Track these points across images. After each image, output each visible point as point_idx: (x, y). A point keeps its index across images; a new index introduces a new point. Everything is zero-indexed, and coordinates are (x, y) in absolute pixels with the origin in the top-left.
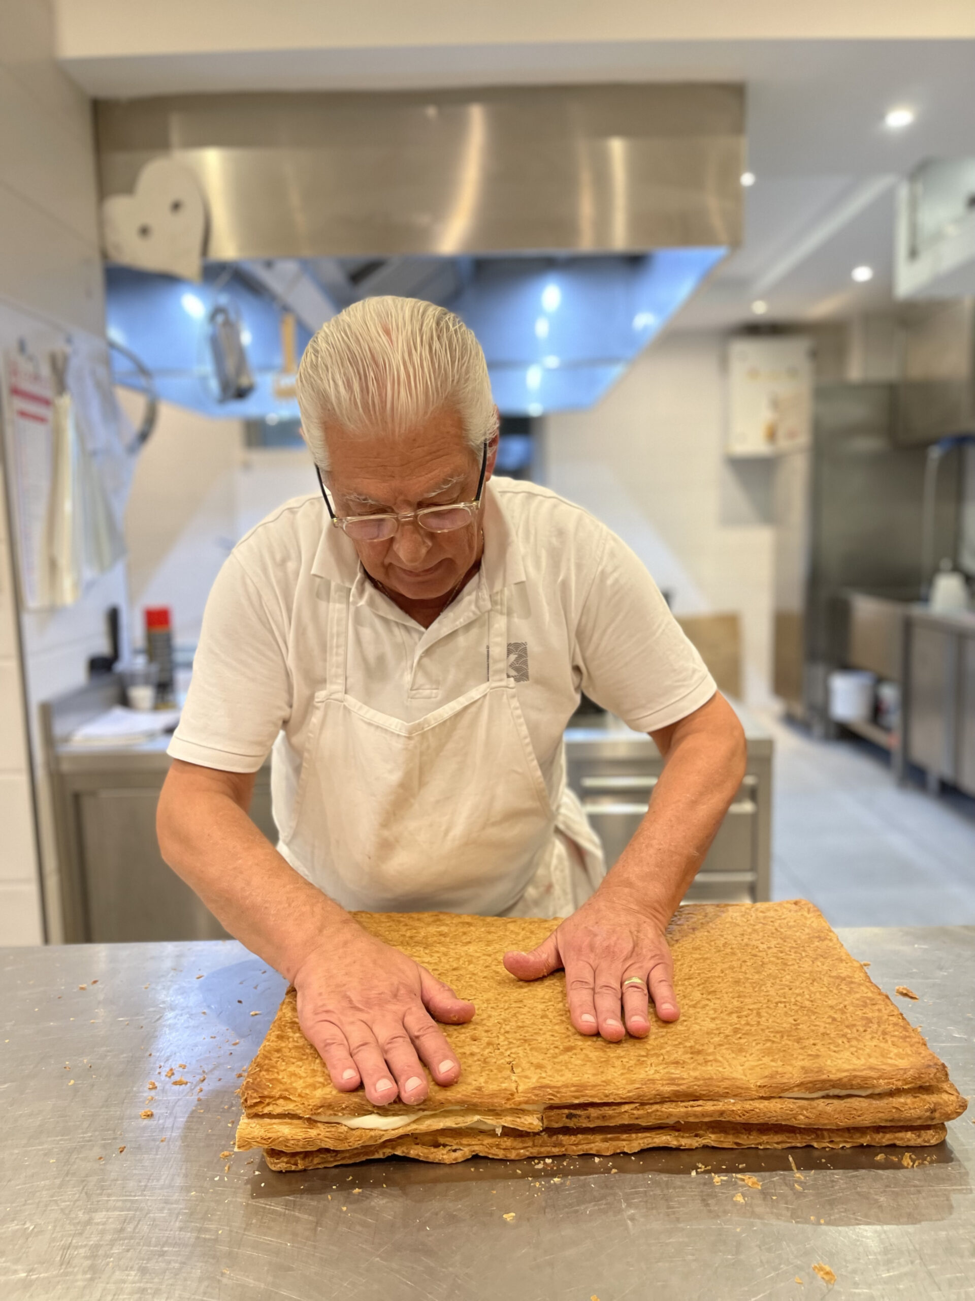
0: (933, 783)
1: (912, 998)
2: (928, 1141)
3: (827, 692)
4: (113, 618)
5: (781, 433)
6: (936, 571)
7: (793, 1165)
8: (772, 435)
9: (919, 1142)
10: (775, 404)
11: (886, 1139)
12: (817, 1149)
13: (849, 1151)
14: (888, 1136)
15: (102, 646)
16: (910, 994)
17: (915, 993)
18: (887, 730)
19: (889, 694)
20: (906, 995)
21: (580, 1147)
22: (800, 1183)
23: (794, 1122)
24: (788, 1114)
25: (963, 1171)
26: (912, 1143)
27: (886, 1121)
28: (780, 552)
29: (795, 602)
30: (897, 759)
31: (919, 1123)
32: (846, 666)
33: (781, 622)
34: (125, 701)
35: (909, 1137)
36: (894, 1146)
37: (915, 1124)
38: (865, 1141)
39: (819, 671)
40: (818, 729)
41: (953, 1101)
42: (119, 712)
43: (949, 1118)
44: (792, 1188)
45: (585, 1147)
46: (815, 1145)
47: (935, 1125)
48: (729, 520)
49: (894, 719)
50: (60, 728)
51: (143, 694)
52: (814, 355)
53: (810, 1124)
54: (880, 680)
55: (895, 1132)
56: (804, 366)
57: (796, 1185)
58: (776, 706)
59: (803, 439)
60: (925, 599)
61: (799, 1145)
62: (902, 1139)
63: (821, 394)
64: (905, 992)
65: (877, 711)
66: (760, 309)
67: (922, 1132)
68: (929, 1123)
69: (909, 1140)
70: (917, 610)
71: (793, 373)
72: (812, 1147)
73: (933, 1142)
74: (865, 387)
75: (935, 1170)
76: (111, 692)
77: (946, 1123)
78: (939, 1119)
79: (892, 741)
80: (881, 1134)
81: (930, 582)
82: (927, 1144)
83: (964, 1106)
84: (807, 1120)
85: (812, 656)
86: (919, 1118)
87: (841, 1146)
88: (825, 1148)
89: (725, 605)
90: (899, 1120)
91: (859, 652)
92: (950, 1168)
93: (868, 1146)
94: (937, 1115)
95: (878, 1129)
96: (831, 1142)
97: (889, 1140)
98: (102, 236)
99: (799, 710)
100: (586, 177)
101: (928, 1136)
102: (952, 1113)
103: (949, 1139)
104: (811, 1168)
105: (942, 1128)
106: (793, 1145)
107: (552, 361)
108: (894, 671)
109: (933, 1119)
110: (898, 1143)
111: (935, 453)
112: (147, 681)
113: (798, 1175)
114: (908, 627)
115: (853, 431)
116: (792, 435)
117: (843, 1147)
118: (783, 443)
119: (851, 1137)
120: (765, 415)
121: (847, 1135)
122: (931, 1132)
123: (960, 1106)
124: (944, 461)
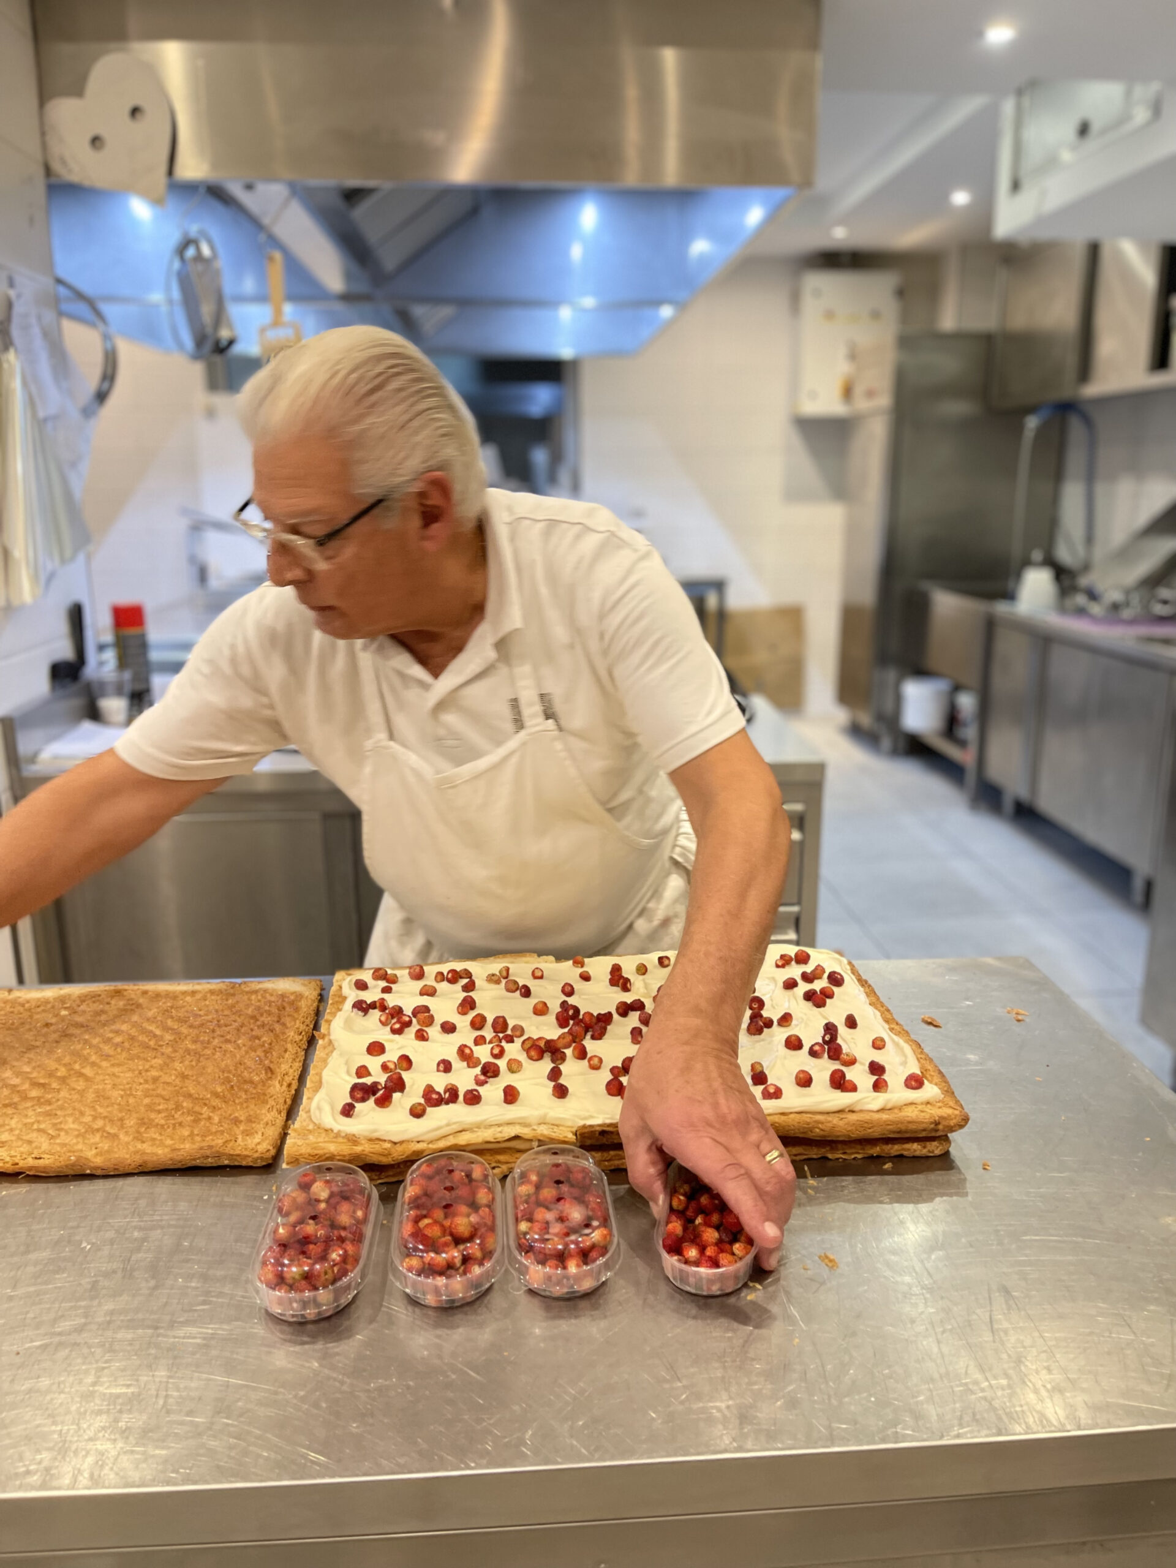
0: (1008, 805)
1: (936, 1026)
2: (933, 1152)
3: (898, 699)
4: (76, 616)
5: (859, 390)
6: (1026, 563)
7: (808, 1174)
8: (848, 392)
9: (925, 1152)
10: (853, 356)
11: (895, 1149)
12: (831, 1160)
13: (860, 1162)
14: (896, 1147)
15: (64, 651)
16: (935, 1023)
17: (939, 1022)
18: (962, 743)
19: (967, 702)
20: (930, 1024)
21: (612, 1162)
22: (813, 1188)
23: (810, 1135)
24: (804, 1128)
25: (962, 1177)
26: (918, 1153)
27: (894, 1132)
28: (852, 531)
29: (867, 595)
30: (971, 777)
31: (924, 1134)
32: (921, 672)
33: (850, 616)
34: (94, 714)
35: (915, 1148)
36: (901, 1156)
37: (921, 1136)
38: (875, 1151)
39: (891, 675)
40: (886, 742)
41: (956, 1115)
42: (87, 726)
43: (952, 1129)
44: (805, 1193)
45: (617, 1162)
46: (830, 1156)
47: (939, 1137)
48: (794, 494)
49: (970, 732)
50: (25, 744)
51: (114, 705)
52: (901, 293)
53: (825, 1136)
54: (957, 688)
55: (904, 1143)
56: (890, 307)
57: (809, 1191)
58: (841, 716)
59: (884, 400)
60: (1009, 596)
61: (815, 1157)
62: (909, 1150)
63: (905, 342)
64: (929, 1020)
65: (952, 722)
66: (840, 236)
67: (928, 1143)
68: (933, 1134)
69: (915, 1151)
70: (1001, 608)
71: (876, 315)
72: (826, 1158)
73: (937, 1152)
74: (958, 336)
75: (936, 1176)
76: (77, 702)
77: (949, 1135)
78: (943, 1131)
79: (966, 757)
80: (890, 1146)
81: (1018, 576)
82: (931, 1155)
83: (966, 1120)
84: (822, 1133)
85: (883, 658)
86: (924, 1130)
87: (853, 1157)
88: (838, 1159)
89: (788, 598)
90: (906, 1132)
91: (935, 655)
92: (952, 1176)
93: (878, 1157)
94: (940, 1127)
95: (888, 1140)
96: (844, 1153)
97: (897, 1150)
98: (44, 146)
99: (866, 720)
100: (631, 92)
101: (935, 1148)
102: (955, 1126)
103: (953, 1151)
104: (824, 1176)
105: (945, 1139)
106: (809, 1156)
107: (589, 302)
108: (972, 676)
109: (937, 1131)
110: (905, 1153)
111: (1032, 423)
112: (119, 691)
113: (812, 1182)
114: (990, 626)
115: (940, 392)
116: (870, 394)
117: (854, 1159)
118: (862, 404)
119: (864, 1149)
120: (842, 368)
121: (859, 1147)
122: (935, 1143)
123: (963, 1119)
124: (1041, 432)
